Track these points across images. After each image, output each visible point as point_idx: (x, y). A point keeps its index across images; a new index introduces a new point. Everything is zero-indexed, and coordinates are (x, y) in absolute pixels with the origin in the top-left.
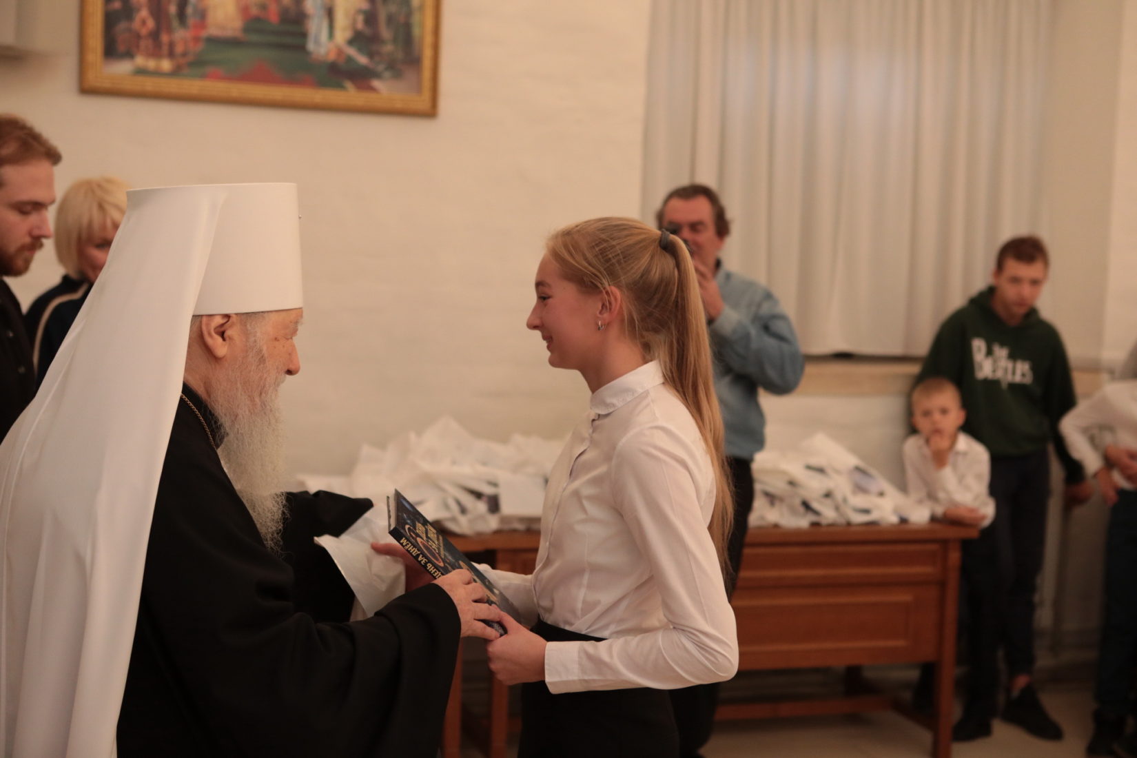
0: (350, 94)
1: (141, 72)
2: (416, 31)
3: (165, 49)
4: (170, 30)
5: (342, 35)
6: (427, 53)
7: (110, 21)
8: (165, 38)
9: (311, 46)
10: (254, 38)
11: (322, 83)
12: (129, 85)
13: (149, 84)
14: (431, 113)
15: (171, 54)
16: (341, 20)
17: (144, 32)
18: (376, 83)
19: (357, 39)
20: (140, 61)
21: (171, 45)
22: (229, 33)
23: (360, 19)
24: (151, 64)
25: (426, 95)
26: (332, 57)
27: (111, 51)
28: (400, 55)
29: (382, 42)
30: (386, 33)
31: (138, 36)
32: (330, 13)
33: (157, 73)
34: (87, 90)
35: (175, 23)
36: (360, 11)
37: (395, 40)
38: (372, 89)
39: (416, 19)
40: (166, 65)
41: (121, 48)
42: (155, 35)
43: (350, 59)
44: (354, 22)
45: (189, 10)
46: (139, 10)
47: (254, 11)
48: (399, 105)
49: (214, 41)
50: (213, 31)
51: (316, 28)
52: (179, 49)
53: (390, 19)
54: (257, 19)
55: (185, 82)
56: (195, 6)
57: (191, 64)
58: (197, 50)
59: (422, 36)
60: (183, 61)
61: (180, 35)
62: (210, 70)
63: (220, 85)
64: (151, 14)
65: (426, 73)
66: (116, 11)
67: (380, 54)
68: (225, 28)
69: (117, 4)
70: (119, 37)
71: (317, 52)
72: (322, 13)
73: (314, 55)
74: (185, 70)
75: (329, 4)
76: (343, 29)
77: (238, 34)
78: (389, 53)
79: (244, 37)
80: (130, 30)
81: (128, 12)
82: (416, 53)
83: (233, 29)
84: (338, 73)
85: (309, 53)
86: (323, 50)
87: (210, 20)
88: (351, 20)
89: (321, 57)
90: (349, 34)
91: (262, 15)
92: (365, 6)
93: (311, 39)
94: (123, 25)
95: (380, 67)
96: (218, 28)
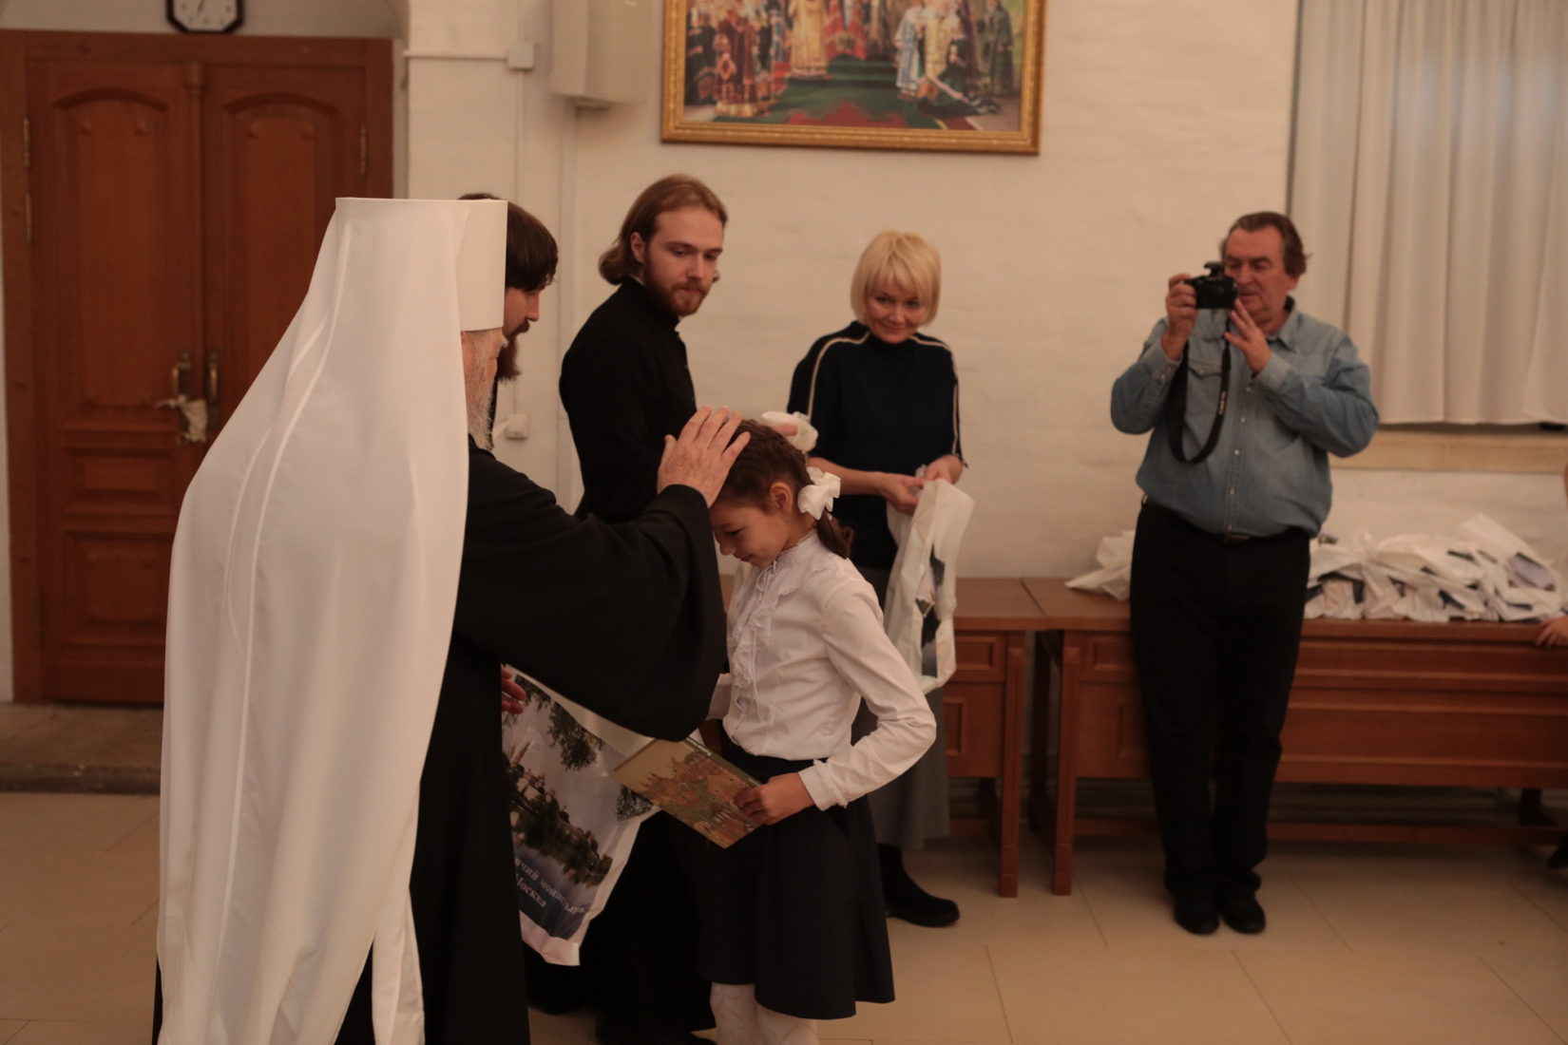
0: (943, 134)
1: (722, 118)
2: (1016, 61)
3: (747, 96)
4: (752, 74)
5: (934, 69)
6: (1028, 84)
7: (692, 66)
8: (746, 82)
9: (899, 84)
10: (839, 76)
11: (911, 124)
12: (709, 134)
13: (730, 132)
14: (1032, 152)
15: (753, 99)
16: (933, 53)
17: (726, 77)
18: (970, 120)
19: (950, 73)
21: (753, 88)
22: (813, 73)
23: (954, 49)
24: (733, 109)
25: (1026, 130)
26: (923, 93)
27: (692, 99)
28: (998, 89)
29: (979, 74)
30: (982, 65)
32: (921, 46)
33: (739, 119)
34: (667, 140)
35: (758, 66)
36: (953, 42)
37: (992, 73)
38: (971, 128)
39: (1016, 47)
40: (748, 110)
41: (703, 95)
42: (737, 79)
43: (942, 94)
44: (949, 53)
45: (772, 51)
46: (721, 54)
47: (840, 48)
48: (995, 143)
50: (796, 72)
51: (906, 62)
52: (761, 93)
53: (987, 49)
54: (843, 57)
55: (767, 127)
56: (778, 46)
57: (772, 108)
58: (780, 92)
59: (1022, 66)
60: (764, 105)
61: (762, 77)
62: (792, 112)
63: (804, 129)
64: (733, 57)
65: (1027, 107)
66: (698, 56)
67: (976, 88)
68: (809, 68)
69: (699, 49)
70: (701, 83)
71: (908, 89)
72: (912, 45)
73: (904, 92)
74: (767, 115)
75: (920, 36)
76: (935, 62)
77: (823, 72)
78: (986, 86)
79: (828, 78)
80: (711, 74)
81: (710, 56)
82: (1016, 84)
83: (818, 68)
84: (930, 111)
85: (898, 89)
86: (913, 87)
87: (793, 61)
88: (944, 53)
89: (913, 94)
90: (941, 68)
91: (848, 51)
92: (960, 36)
93: (900, 75)
94: (706, 70)
95: (976, 103)
96: (802, 68)
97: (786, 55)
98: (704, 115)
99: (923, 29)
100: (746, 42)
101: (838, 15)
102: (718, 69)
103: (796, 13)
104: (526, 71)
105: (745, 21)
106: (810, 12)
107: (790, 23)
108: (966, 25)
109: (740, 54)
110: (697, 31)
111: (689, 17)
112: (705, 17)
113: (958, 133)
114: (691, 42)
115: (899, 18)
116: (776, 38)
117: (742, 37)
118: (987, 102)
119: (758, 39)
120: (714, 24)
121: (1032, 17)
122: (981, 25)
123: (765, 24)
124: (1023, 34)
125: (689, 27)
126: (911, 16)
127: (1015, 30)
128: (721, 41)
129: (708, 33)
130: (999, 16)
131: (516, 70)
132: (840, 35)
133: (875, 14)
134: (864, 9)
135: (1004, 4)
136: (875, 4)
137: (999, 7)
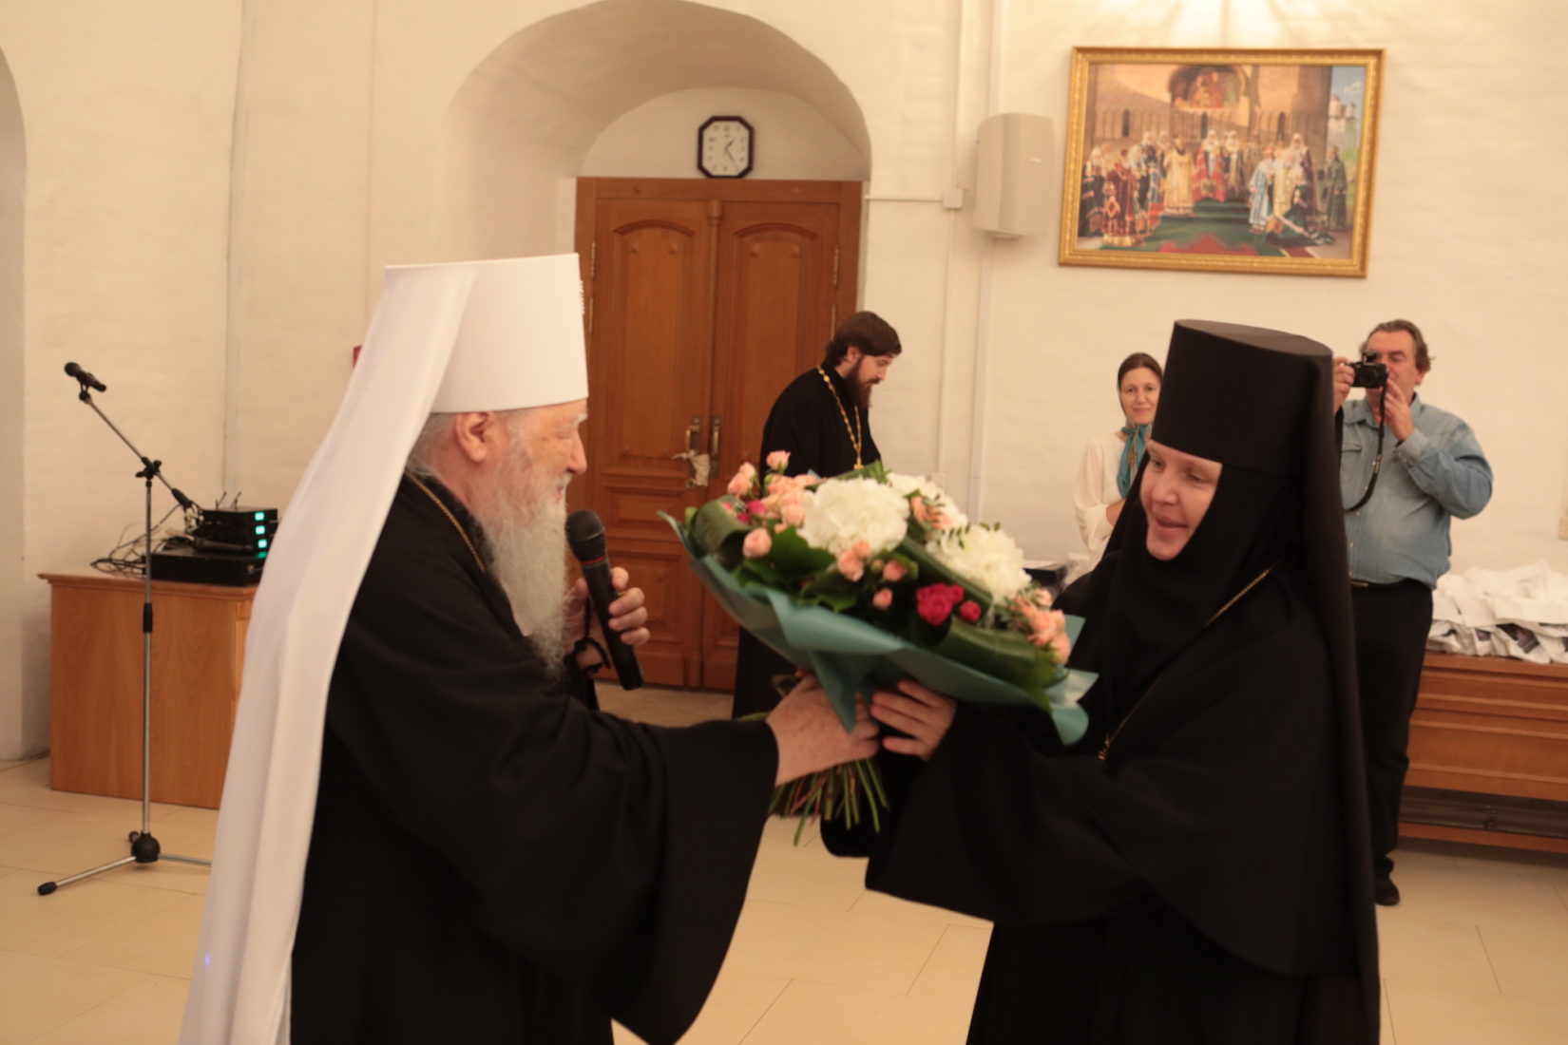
0: (1286, 260)
1: (1107, 247)
2: (1349, 203)
4: (1132, 212)
5: (1280, 209)
6: (1359, 220)
7: (1085, 206)
8: (1128, 218)
9: (1251, 221)
10: (1202, 215)
11: (1261, 252)
12: (1096, 259)
13: (1113, 258)
14: (1361, 275)
16: (1280, 196)
18: (1309, 250)
19: (1294, 212)
20: (1107, 238)
22: (1181, 212)
23: (1298, 193)
24: (1116, 240)
25: (1356, 257)
26: (1271, 228)
27: (1084, 232)
28: (1333, 224)
29: (1318, 213)
30: (1321, 205)
32: (1271, 191)
33: (1121, 248)
34: (1063, 263)
35: (1137, 206)
36: (1297, 188)
37: (1329, 212)
38: (1309, 255)
39: (1350, 191)
41: (1092, 228)
42: (1120, 217)
43: (1287, 229)
44: (1293, 196)
45: (1149, 195)
48: (1330, 268)
50: (1168, 211)
51: (1258, 204)
53: (1325, 193)
54: (1207, 199)
55: (1143, 254)
56: (1154, 190)
57: (1147, 239)
58: (1153, 228)
61: (1141, 215)
62: (1163, 243)
63: (1172, 256)
64: (1117, 200)
65: (1357, 239)
66: (1090, 199)
67: (1316, 224)
68: (1178, 208)
69: (1091, 194)
70: (1091, 220)
71: (1259, 225)
72: (1263, 190)
73: (1255, 227)
74: (1144, 244)
75: (1270, 183)
76: (1281, 204)
77: (1190, 212)
78: (1323, 222)
79: (1193, 215)
80: (1101, 213)
81: (1099, 199)
82: (1348, 221)
83: (1185, 208)
84: (1276, 242)
85: (1250, 225)
86: (1263, 223)
87: (1166, 202)
88: (1289, 196)
89: (1262, 229)
90: (1287, 208)
91: (1211, 195)
92: (1303, 183)
93: (1252, 214)
94: (1096, 209)
95: (1314, 236)
96: (1172, 208)
97: (1161, 198)
98: (1093, 244)
99: (1273, 177)
100: (1129, 187)
101: (1203, 166)
102: (1106, 209)
103: (1169, 165)
104: (956, 210)
106: (1181, 164)
107: (1164, 173)
108: (1308, 174)
109: (1123, 197)
110: (1090, 180)
111: (1084, 169)
112: (1097, 169)
113: (1298, 260)
114: (1085, 188)
115: (1253, 169)
116: (1152, 184)
117: (1125, 184)
118: (1325, 236)
119: (1138, 186)
120: (1104, 174)
121: (1364, 167)
122: (1321, 174)
123: (1144, 174)
124: (1355, 181)
125: (1084, 176)
126: (1263, 167)
127: (1350, 177)
128: (1109, 187)
129: (1099, 181)
130: (1336, 166)
131: (950, 209)
132: (1205, 181)
133: (1233, 165)
134: (1225, 161)
135: (1341, 157)
136: (1234, 157)
137: (1337, 159)
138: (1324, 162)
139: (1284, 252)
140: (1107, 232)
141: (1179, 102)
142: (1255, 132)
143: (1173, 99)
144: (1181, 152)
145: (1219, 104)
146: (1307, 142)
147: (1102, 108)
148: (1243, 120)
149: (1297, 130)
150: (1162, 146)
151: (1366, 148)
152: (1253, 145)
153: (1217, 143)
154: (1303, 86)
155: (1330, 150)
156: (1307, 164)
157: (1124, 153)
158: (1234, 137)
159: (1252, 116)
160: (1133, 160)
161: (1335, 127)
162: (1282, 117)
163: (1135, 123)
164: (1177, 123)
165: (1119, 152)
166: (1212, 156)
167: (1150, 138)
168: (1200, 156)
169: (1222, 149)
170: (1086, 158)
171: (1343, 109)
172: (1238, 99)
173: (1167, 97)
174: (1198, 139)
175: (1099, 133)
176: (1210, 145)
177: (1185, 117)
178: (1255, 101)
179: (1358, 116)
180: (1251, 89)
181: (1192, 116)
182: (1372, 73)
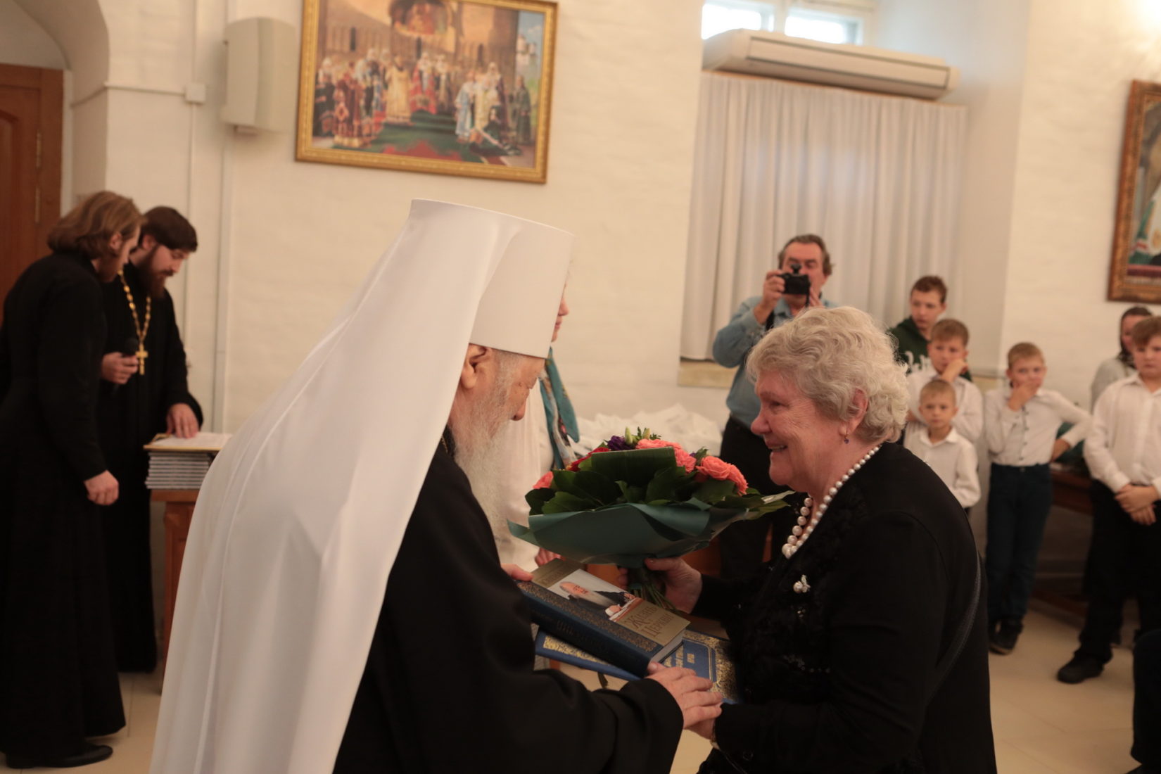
0: (485, 166)
1: (338, 147)
2: (533, 123)
3: (355, 132)
4: (360, 118)
5: (480, 124)
6: (541, 138)
7: (318, 109)
8: (356, 123)
9: (458, 132)
10: (419, 124)
11: (465, 158)
12: (329, 157)
13: (344, 156)
14: (542, 181)
15: (360, 135)
16: (480, 113)
17: (341, 118)
18: (503, 159)
19: (491, 127)
20: (338, 139)
21: (360, 128)
22: (401, 120)
23: (494, 112)
24: (346, 141)
25: (539, 168)
26: (473, 139)
27: (317, 132)
28: (521, 140)
29: (509, 130)
30: (511, 123)
31: (338, 121)
32: (472, 108)
33: (349, 148)
34: (299, 159)
35: (364, 113)
36: (493, 107)
37: (517, 129)
38: (502, 164)
39: (533, 114)
40: (356, 142)
41: (325, 130)
42: (349, 121)
43: (485, 141)
44: (490, 115)
45: (374, 104)
46: (338, 103)
47: (419, 105)
48: (519, 175)
49: (389, 126)
50: (389, 119)
51: (463, 118)
52: (365, 131)
53: (515, 113)
54: (421, 111)
55: (369, 155)
56: (378, 101)
57: (374, 142)
58: (378, 132)
59: (537, 126)
60: (368, 140)
61: (367, 121)
62: (386, 146)
63: (393, 157)
64: (347, 105)
65: (539, 153)
66: (322, 103)
67: (507, 138)
68: (398, 117)
69: (323, 99)
70: (324, 122)
71: (463, 136)
72: (467, 107)
73: (461, 137)
74: (369, 147)
75: (472, 101)
76: (482, 120)
77: (407, 121)
78: (513, 138)
79: (411, 124)
80: (332, 117)
81: (331, 104)
82: (532, 138)
83: (404, 118)
84: (477, 151)
85: (456, 136)
86: (467, 134)
87: (388, 111)
88: (488, 113)
89: (466, 139)
90: (485, 123)
91: (425, 108)
92: (497, 103)
93: (457, 126)
94: (327, 113)
95: (507, 148)
96: (394, 116)
97: (383, 107)
98: (325, 144)
99: (474, 97)
100: (356, 96)
101: (418, 83)
103: (390, 79)
104: (198, 104)
105: (355, 82)
106: (400, 79)
107: (386, 85)
108: (502, 96)
109: (352, 104)
110: (322, 86)
111: (317, 76)
112: (328, 77)
113: (496, 167)
114: (318, 93)
115: (458, 89)
116: (376, 95)
117: (353, 93)
118: (514, 148)
119: (364, 95)
120: (334, 82)
121: (544, 95)
122: (512, 98)
123: (369, 85)
124: (537, 106)
125: (317, 82)
126: (466, 88)
127: (533, 102)
128: (339, 94)
129: (330, 88)
130: (522, 93)
131: (191, 103)
132: (419, 96)
133: (443, 84)
134: (436, 80)
135: (527, 85)
136: (443, 77)
137: (523, 87)
138: (513, 88)
139: (484, 159)
140: (337, 133)
141: (398, 25)
142: (460, 58)
143: (393, 22)
144: (401, 69)
145: (431, 31)
146: (500, 70)
147: (332, 23)
148: (450, 46)
149: (492, 60)
150: (384, 62)
151: (545, 80)
152: (458, 69)
153: (430, 64)
154: (497, 24)
155: (518, 78)
156: (500, 87)
157: (352, 65)
158: (444, 61)
159: (458, 44)
160: (360, 71)
161: (522, 60)
162: (481, 48)
163: (361, 40)
164: (397, 44)
165: (346, 64)
166: (425, 75)
167: (374, 54)
168: (416, 74)
169: (434, 70)
170: (318, 66)
171: (527, 47)
172: (446, 29)
173: (387, 20)
174: (414, 59)
175: (329, 45)
176: (424, 65)
177: (403, 39)
178: (459, 32)
179: (538, 53)
180: (457, 21)
181: (409, 39)
182: (549, 20)
